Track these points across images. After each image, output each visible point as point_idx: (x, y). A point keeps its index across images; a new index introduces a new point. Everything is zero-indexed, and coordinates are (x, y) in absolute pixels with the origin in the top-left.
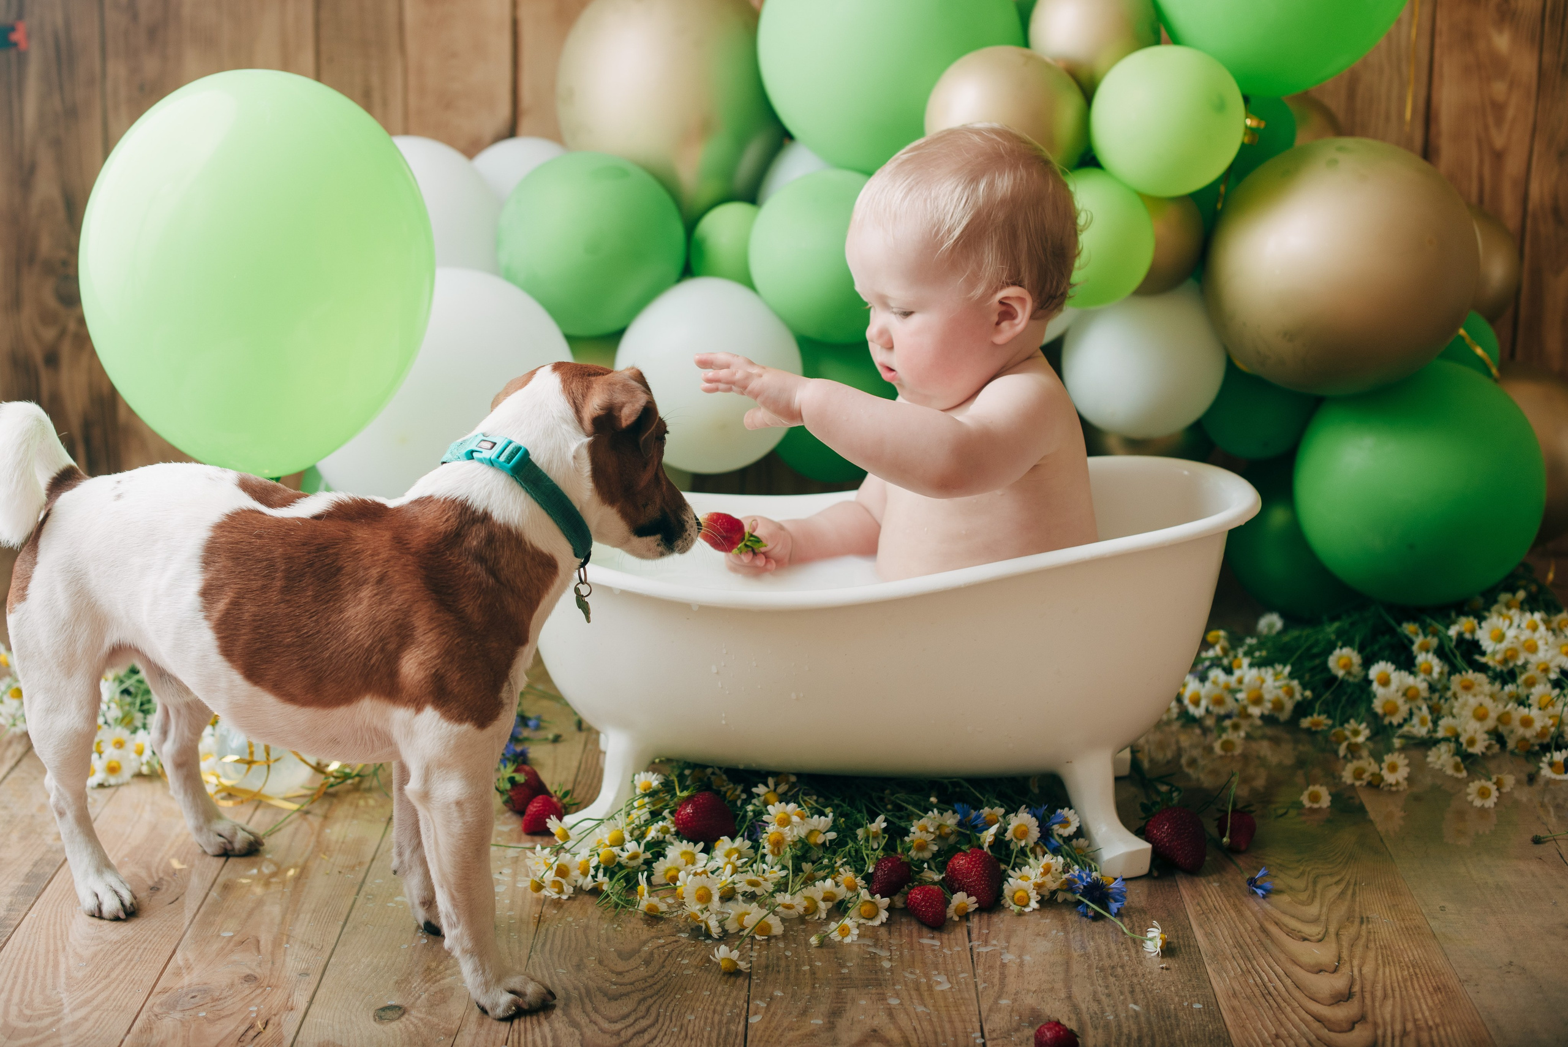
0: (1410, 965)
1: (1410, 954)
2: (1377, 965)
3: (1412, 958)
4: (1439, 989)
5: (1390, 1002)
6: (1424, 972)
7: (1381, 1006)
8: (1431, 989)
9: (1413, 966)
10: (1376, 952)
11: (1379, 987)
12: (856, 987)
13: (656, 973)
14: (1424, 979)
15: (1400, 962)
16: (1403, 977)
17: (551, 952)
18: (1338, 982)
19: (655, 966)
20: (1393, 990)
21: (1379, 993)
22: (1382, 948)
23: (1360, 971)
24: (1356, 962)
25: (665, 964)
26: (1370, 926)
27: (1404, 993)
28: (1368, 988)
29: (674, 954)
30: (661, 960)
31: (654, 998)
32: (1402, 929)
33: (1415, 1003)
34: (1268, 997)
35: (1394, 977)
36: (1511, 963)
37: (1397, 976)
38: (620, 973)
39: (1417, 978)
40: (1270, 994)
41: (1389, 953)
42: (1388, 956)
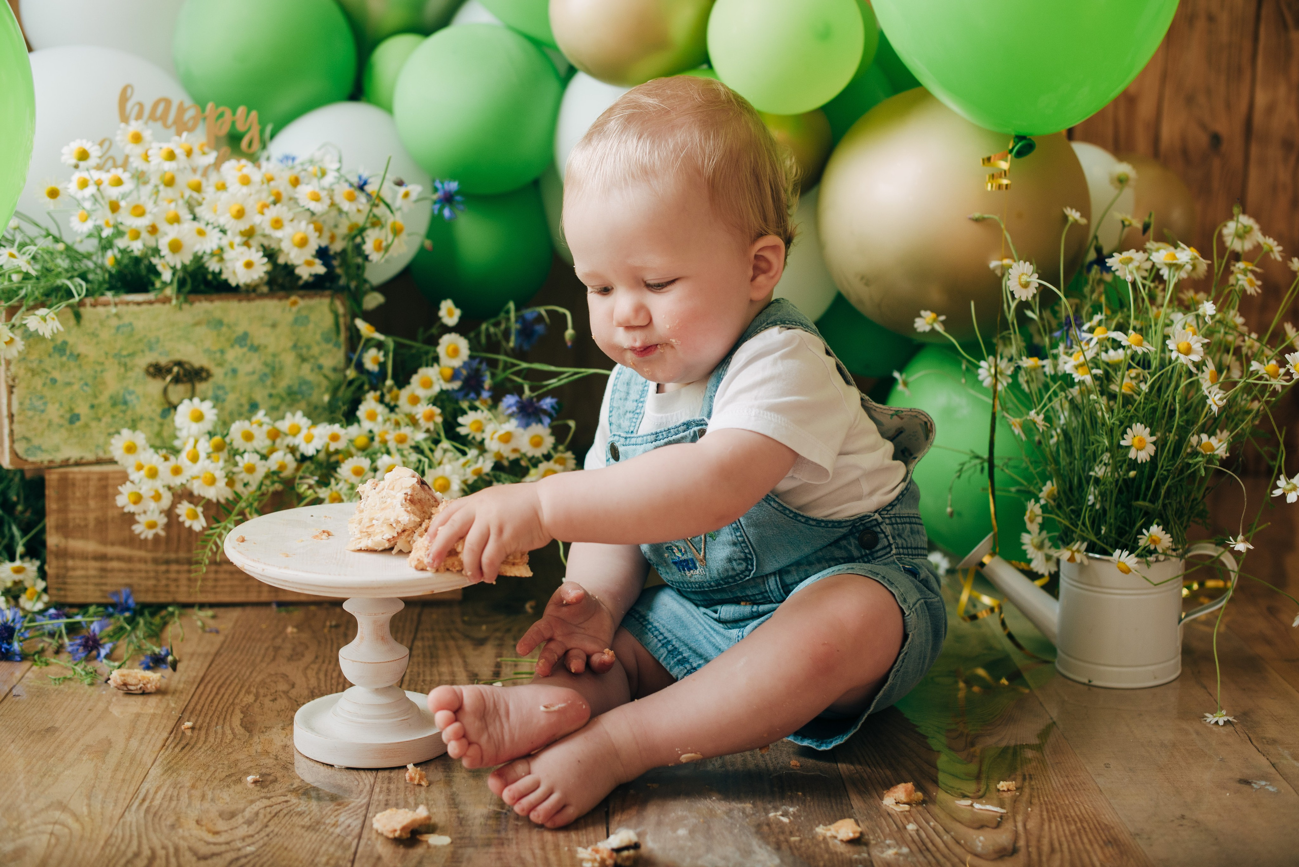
0: (1077, 819)
1: (1077, 809)
2: (1042, 819)
3: (1078, 813)
4: (1110, 842)
5: (1058, 856)
6: (1092, 826)
7: (1048, 860)
8: (1101, 843)
9: (1081, 821)
10: (1041, 808)
11: (1046, 841)
12: (475, 846)
13: (258, 833)
14: (1092, 833)
15: (1066, 817)
16: (1070, 831)
17: (147, 811)
18: (1003, 837)
19: (257, 826)
20: (1061, 844)
21: (1046, 848)
22: (1046, 804)
23: (1025, 826)
24: (1019, 818)
25: (270, 824)
26: (1033, 783)
27: (1073, 847)
28: (1033, 843)
29: (281, 814)
30: (266, 820)
31: (249, 858)
32: (1066, 785)
33: (1085, 856)
34: (926, 853)
35: (1061, 833)
36: (1183, 817)
37: (1064, 831)
38: (216, 833)
39: (1085, 831)
40: (928, 849)
41: (1054, 808)
42: (1053, 811)
